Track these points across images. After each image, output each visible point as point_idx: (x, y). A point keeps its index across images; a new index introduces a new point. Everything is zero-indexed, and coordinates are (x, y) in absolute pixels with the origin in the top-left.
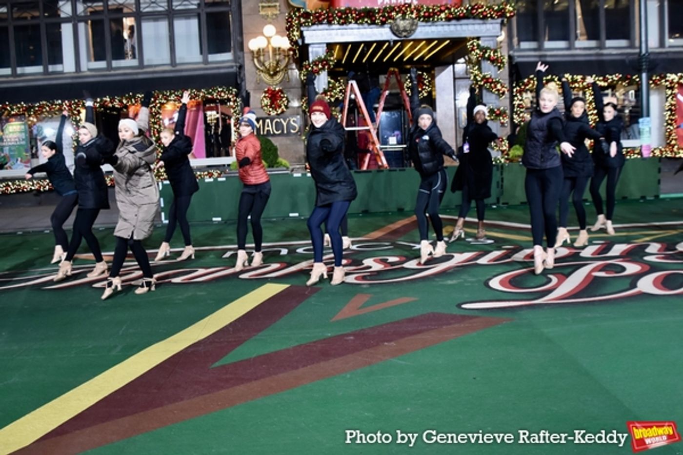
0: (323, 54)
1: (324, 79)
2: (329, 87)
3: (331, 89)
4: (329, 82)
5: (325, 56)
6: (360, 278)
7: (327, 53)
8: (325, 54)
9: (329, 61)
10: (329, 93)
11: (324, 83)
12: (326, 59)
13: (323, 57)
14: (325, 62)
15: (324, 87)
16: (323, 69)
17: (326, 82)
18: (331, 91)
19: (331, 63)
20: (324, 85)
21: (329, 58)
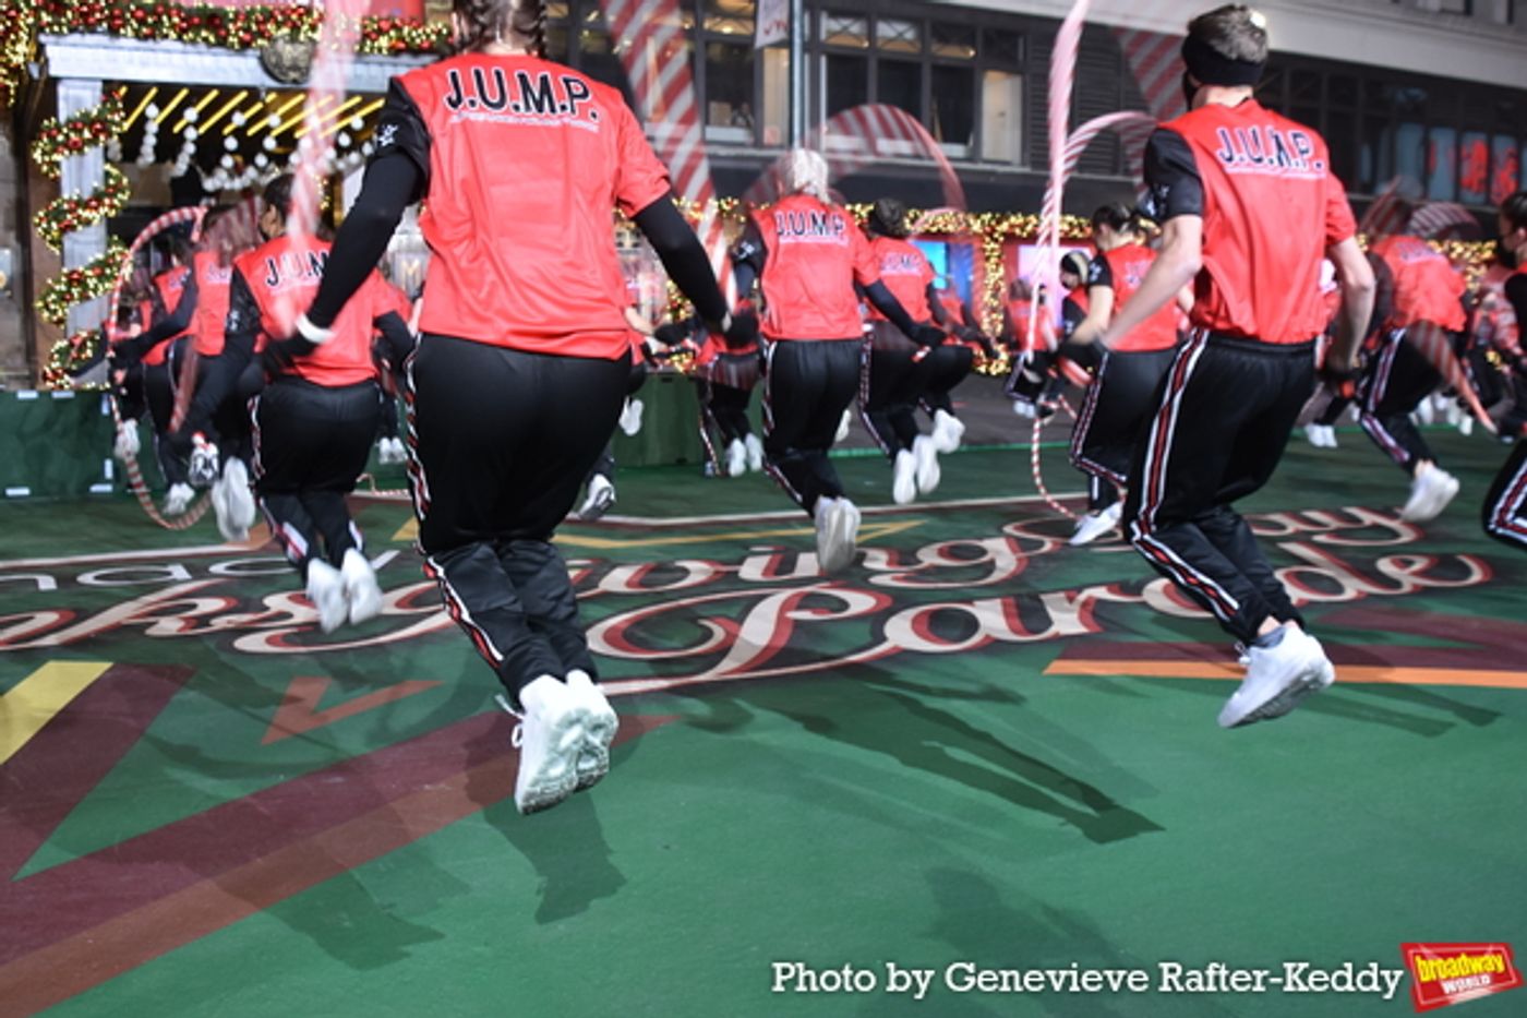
0: (94, 105)
1: (96, 165)
2: (108, 186)
3: (111, 190)
4: (107, 175)
5: (100, 112)
6: (279, 639)
7: (104, 103)
8: (99, 106)
9: (108, 124)
10: (107, 201)
11: (96, 174)
12: (102, 118)
13: (95, 113)
14: (98, 126)
15: (96, 184)
16: (94, 141)
17: (101, 173)
18: (112, 196)
19: (114, 129)
20: (96, 179)
21: (109, 117)
